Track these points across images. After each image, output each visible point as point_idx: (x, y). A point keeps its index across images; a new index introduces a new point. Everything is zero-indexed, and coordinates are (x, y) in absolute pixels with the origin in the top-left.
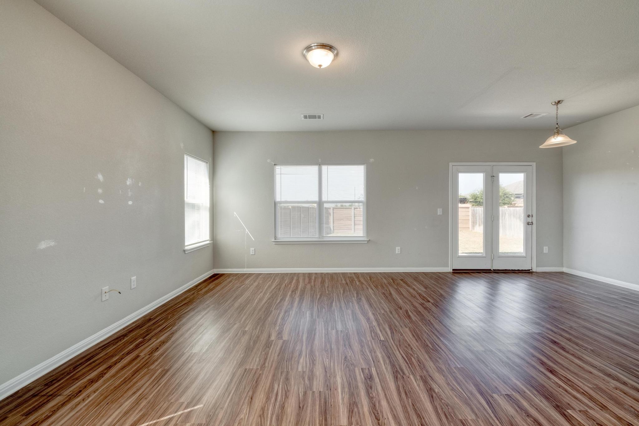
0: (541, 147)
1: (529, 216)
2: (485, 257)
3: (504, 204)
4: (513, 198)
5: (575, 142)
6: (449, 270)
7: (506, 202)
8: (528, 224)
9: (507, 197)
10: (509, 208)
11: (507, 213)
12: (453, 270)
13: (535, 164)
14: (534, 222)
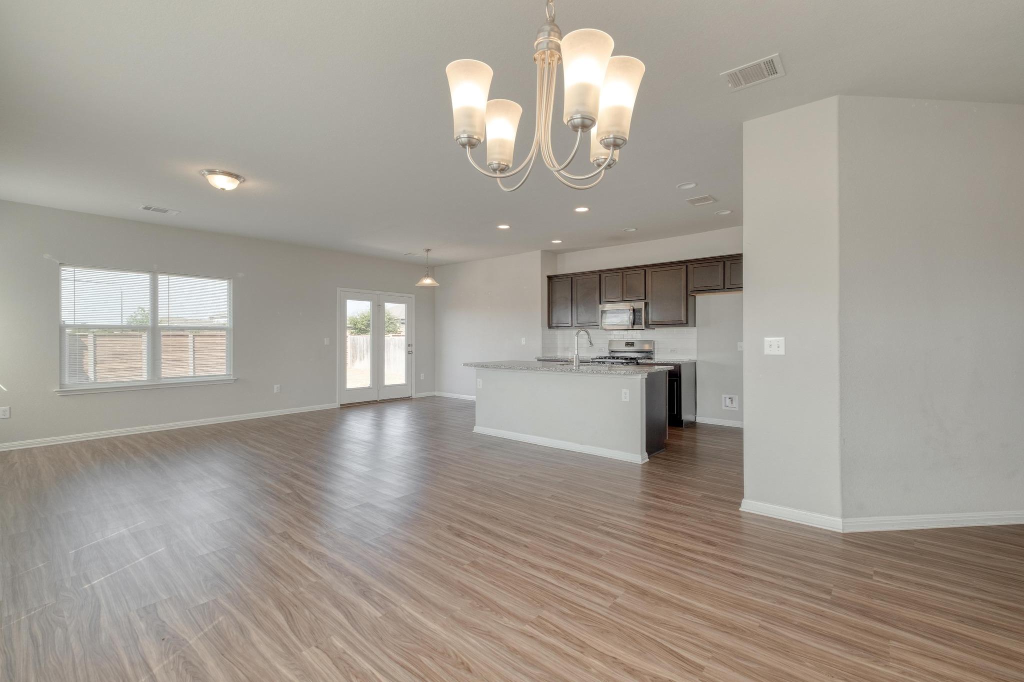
0: (416, 285)
1: (409, 345)
2: (371, 388)
3: (389, 332)
4: (398, 325)
5: (439, 285)
6: (337, 405)
7: (391, 329)
8: (409, 353)
9: (391, 323)
10: (394, 337)
11: (391, 343)
12: (341, 405)
13: (413, 296)
14: (414, 351)
